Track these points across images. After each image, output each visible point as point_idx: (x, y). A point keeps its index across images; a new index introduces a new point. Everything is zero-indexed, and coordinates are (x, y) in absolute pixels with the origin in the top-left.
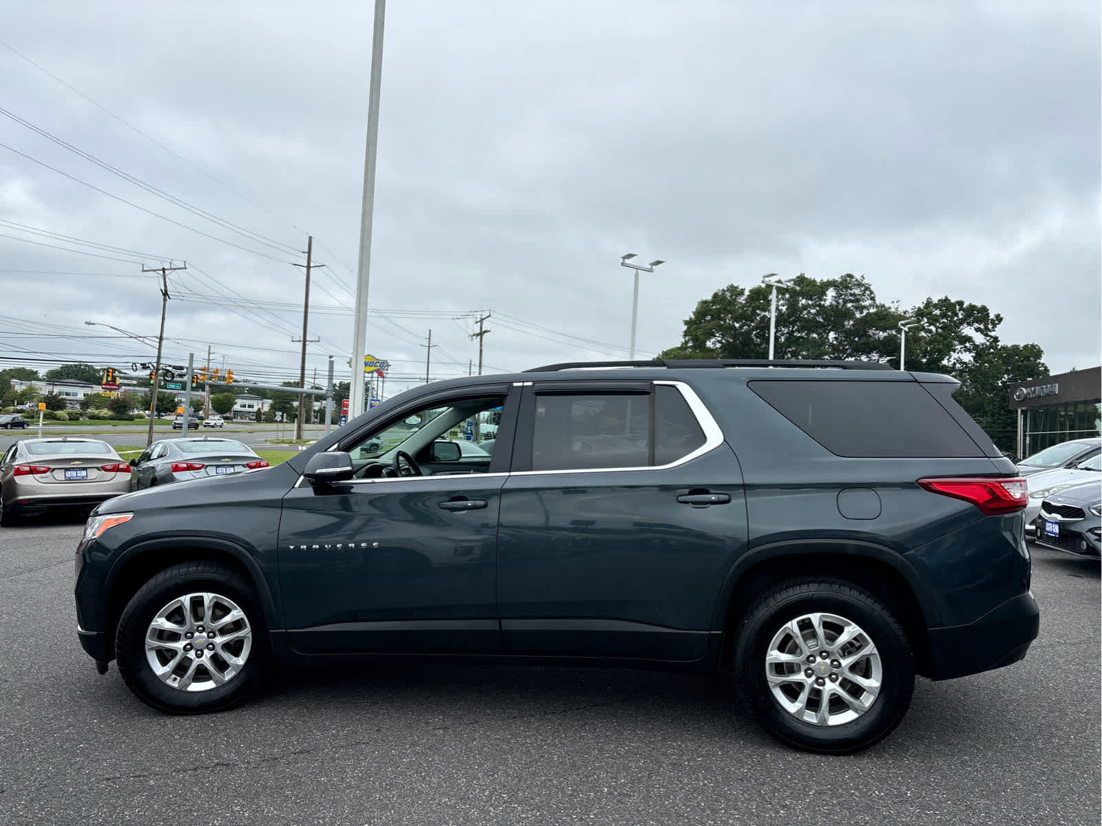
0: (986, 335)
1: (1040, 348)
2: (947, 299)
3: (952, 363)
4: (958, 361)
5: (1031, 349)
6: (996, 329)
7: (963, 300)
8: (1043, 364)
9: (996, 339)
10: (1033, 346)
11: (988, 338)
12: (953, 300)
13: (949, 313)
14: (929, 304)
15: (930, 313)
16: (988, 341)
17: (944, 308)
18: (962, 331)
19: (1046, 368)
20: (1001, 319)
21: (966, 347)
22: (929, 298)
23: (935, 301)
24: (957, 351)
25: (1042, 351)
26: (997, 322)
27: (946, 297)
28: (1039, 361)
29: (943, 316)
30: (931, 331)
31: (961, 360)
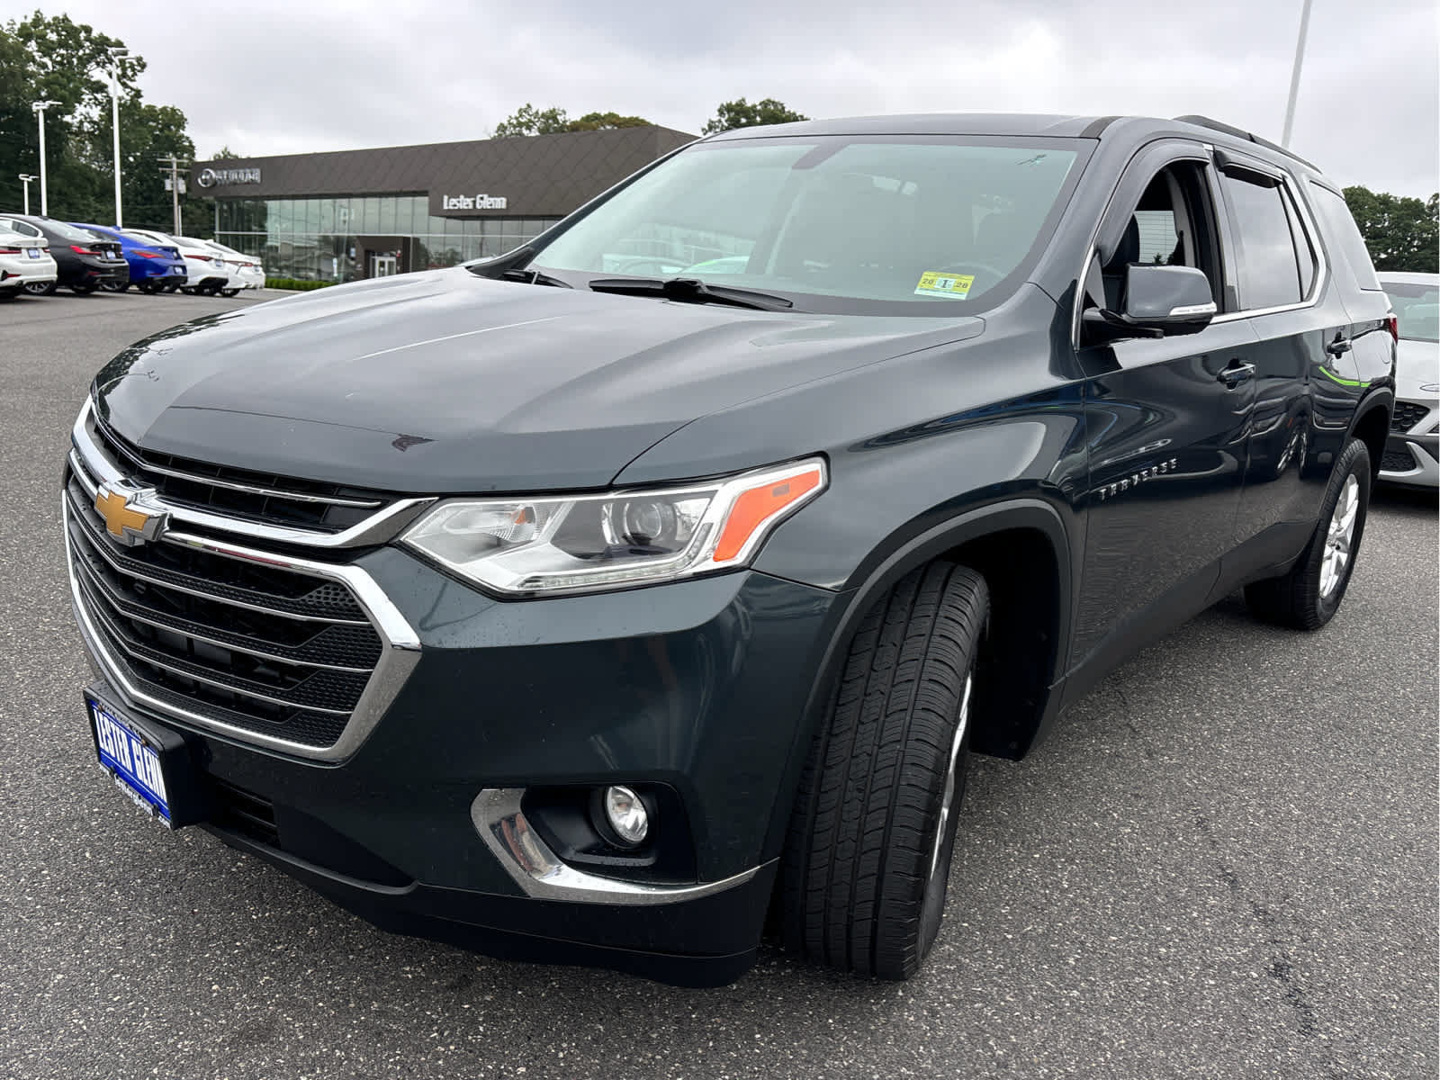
0: (125, 85)
1: (182, 115)
2: (66, 19)
3: (78, 120)
4: (86, 118)
5: (172, 113)
6: (136, 78)
7: (91, 26)
8: (187, 138)
9: (138, 94)
10: (173, 110)
11: (128, 90)
12: (76, 23)
13: (70, 42)
14: (38, 20)
15: (43, 37)
16: (127, 94)
17: (64, 33)
18: (90, 73)
19: (190, 142)
20: (143, 66)
21: (96, 99)
22: (38, 12)
23: (48, 18)
24: (84, 103)
25: (186, 120)
26: (139, 68)
27: (65, 15)
28: (181, 131)
29: (62, 44)
30: (44, 66)
31: (90, 118)
